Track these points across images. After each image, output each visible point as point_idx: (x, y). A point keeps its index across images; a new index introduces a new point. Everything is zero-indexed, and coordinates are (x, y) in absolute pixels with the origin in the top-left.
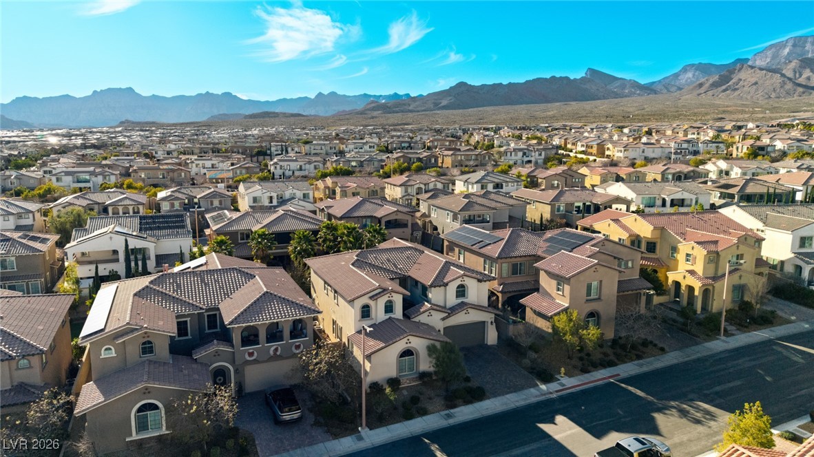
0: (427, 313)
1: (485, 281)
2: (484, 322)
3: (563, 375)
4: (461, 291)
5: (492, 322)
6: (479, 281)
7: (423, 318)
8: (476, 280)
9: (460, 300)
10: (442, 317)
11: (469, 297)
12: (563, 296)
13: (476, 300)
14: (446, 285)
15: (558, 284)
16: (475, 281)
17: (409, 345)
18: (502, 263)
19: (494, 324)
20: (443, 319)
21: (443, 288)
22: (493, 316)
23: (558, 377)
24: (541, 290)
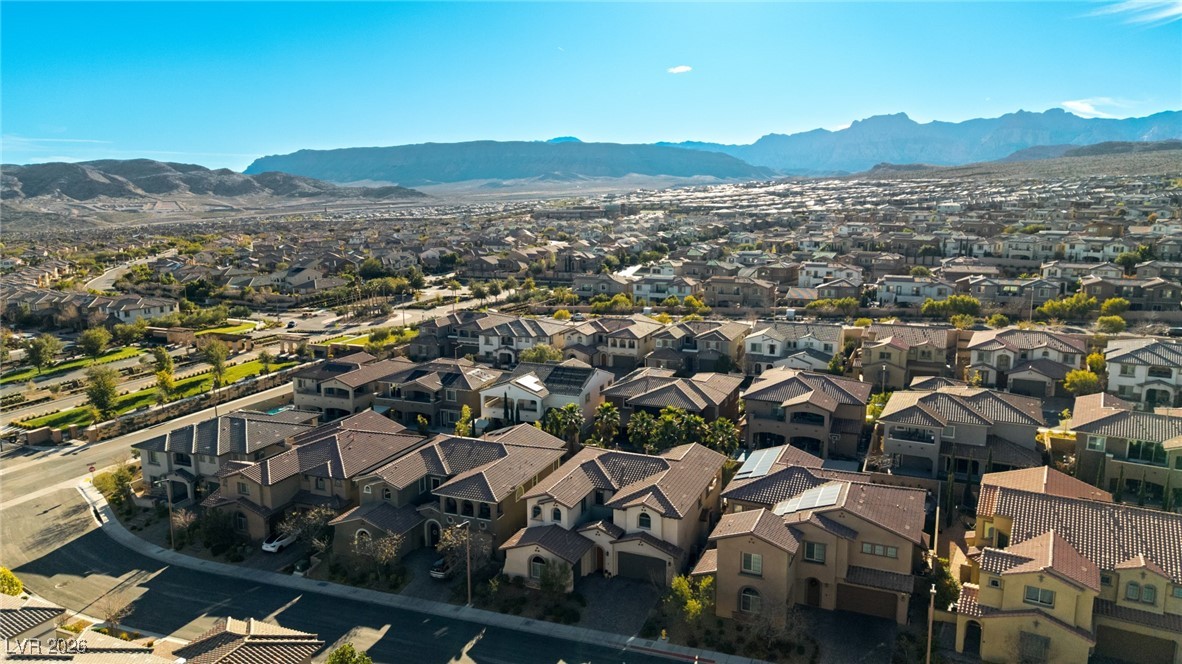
0: (595, 531)
2: (661, 560)
3: (664, 638)
4: (644, 520)
5: (670, 562)
6: (663, 515)
7: (590, 535)
9: (641, 530)
10: (610, 540)
11: (654, 529)
13: (658, 534)
14: (625, 509)
17: (538, 553)
19: (672, 566)
20: (611, 542)
22: (670, 557)
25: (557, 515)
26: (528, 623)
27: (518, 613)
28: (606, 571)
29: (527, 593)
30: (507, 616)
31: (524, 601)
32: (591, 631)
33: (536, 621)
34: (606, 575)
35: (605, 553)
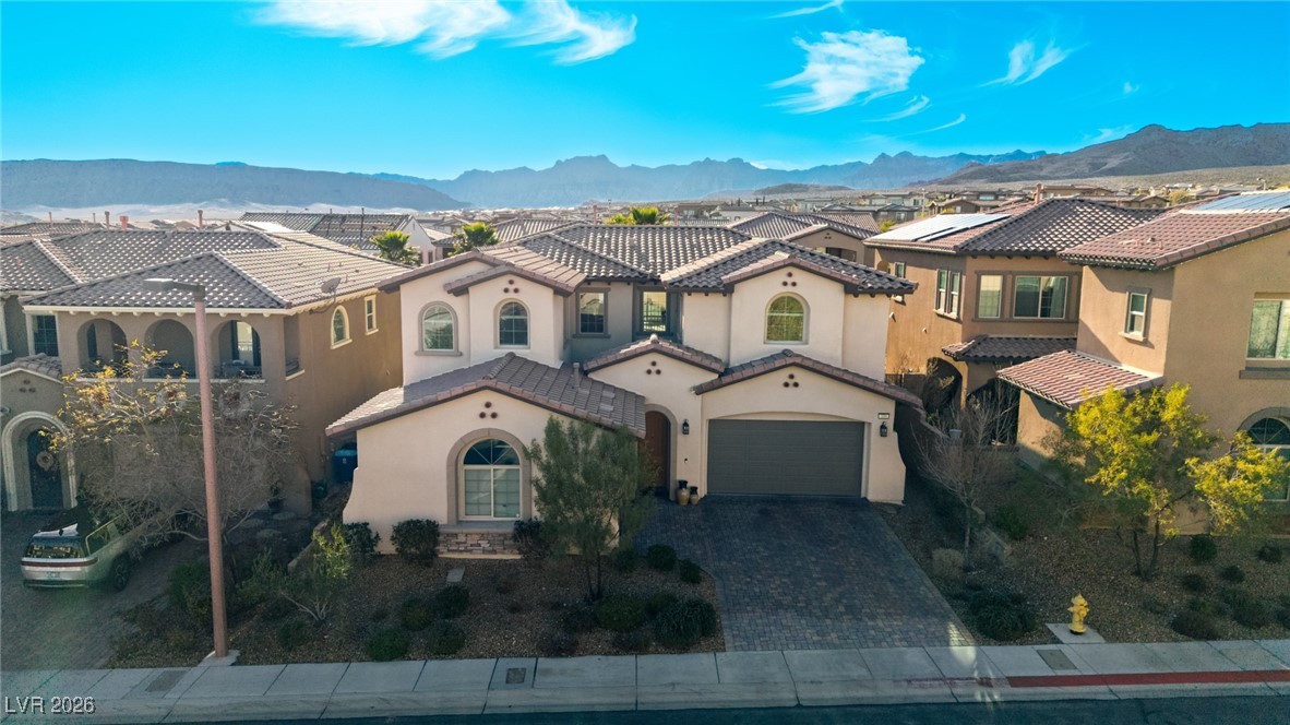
0: (645, 362)
1: (872, 293)
2: (860, 427)
3: (1078, 627)
4: (786, 318)
5: (883, 427)
6: (851, 290)
7: (626, 376)
8: (839, 288)
9: (778, 347)
10: (698, 383)
11: (811, 341)
12: (1145, 343)
13: (839, 353)
14: (728, 289)
15: (1134, 304)
16: (834, 292)
17: (488, 423)
18: (979, 274)
19: (893, 436)
20: (700, 390)
21: (717, 300)
22: (890, 407)
23: (1057, 629)
24: (1080, 343)
25: (514, 327)
26: (515, 677)
27: (449, 646)
28: (683, 484)
29: (455, 577)
30: (412, 667)
31: (454, 601)
32: (796, 656)
33: (544, 663)
34: (685, 493)
35: (676, 430)
